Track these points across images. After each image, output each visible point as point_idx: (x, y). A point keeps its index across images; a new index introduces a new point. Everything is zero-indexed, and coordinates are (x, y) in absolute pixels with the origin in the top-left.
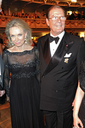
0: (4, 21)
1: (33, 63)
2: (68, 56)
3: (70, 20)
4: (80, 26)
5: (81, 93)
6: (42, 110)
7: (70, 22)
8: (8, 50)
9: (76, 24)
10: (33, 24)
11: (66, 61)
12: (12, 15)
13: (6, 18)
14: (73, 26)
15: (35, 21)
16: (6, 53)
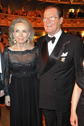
0: (3, 19)
1: (34, 62)
2: (64, 55)
3: (72, 18)
4: (82, 25)
5: (78, 90)
6: (41, 109)
7: (72, 21)
8: (9, 48)
9: (78, 23)
10: (33, 23)
11: (63, 60)
12: (12, 13)
13: (6, 16)
14: (75, 25)
15: (35, 19)
16: (7, 51)
